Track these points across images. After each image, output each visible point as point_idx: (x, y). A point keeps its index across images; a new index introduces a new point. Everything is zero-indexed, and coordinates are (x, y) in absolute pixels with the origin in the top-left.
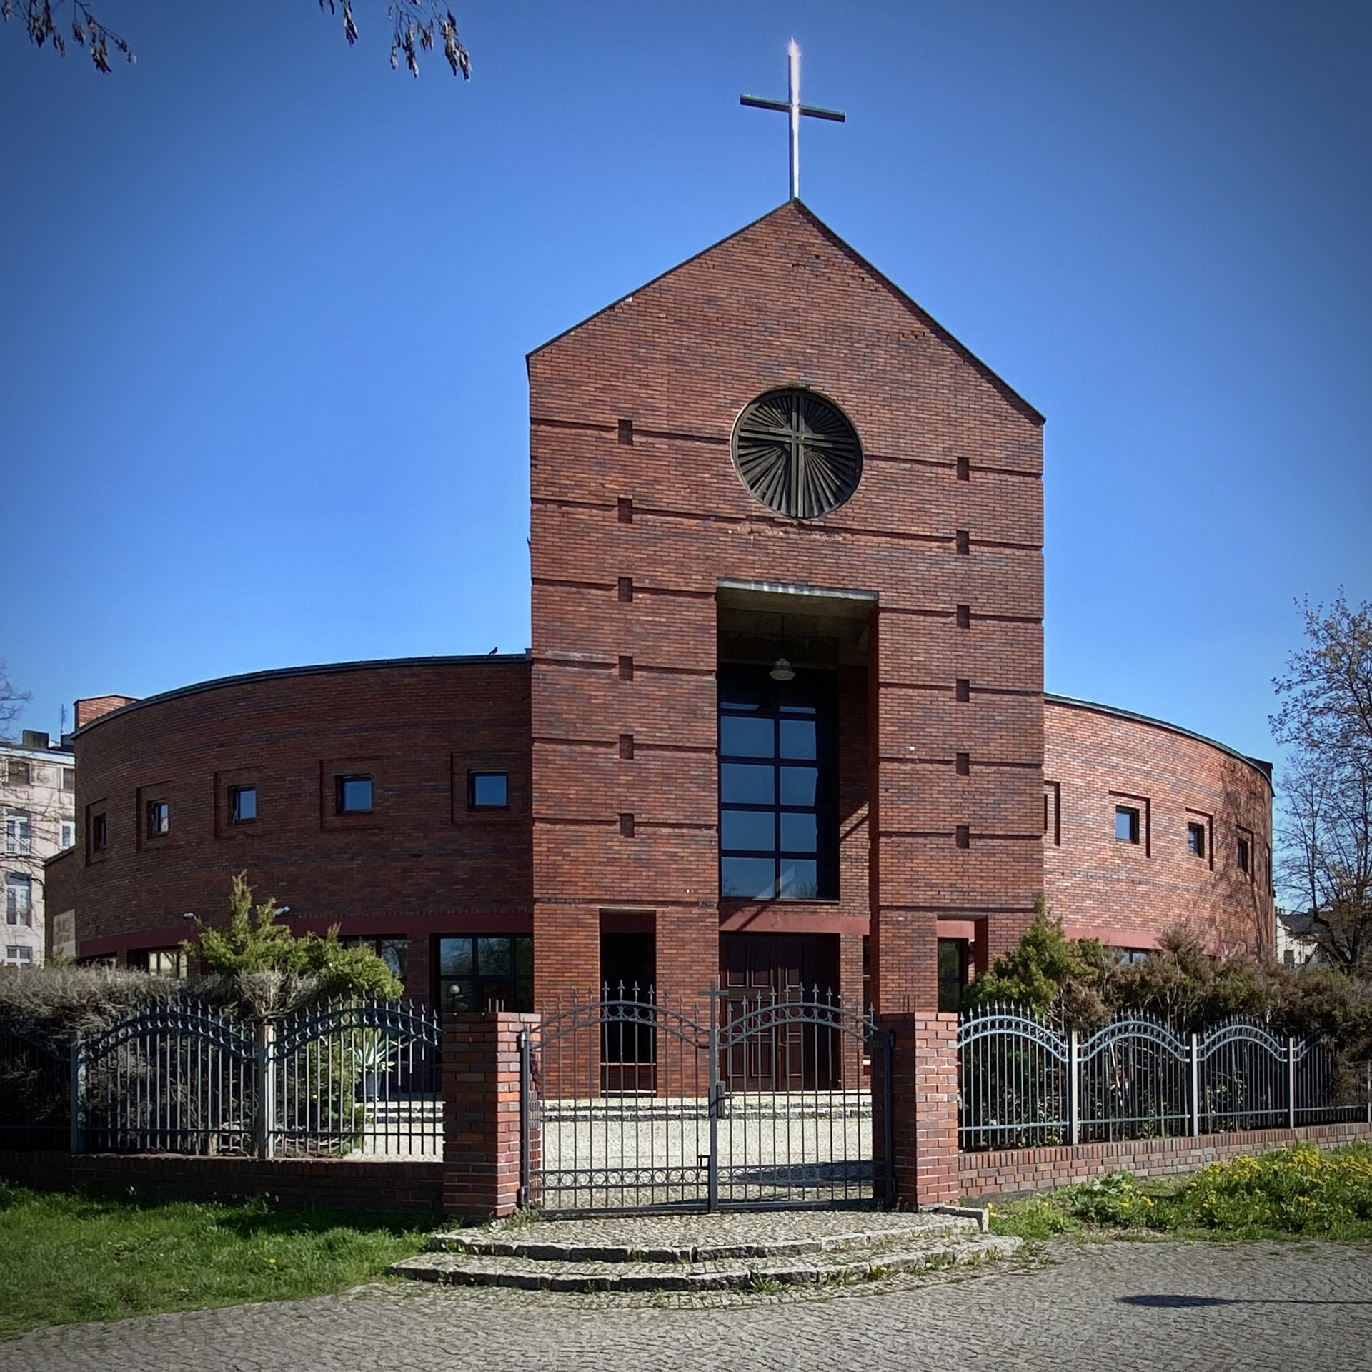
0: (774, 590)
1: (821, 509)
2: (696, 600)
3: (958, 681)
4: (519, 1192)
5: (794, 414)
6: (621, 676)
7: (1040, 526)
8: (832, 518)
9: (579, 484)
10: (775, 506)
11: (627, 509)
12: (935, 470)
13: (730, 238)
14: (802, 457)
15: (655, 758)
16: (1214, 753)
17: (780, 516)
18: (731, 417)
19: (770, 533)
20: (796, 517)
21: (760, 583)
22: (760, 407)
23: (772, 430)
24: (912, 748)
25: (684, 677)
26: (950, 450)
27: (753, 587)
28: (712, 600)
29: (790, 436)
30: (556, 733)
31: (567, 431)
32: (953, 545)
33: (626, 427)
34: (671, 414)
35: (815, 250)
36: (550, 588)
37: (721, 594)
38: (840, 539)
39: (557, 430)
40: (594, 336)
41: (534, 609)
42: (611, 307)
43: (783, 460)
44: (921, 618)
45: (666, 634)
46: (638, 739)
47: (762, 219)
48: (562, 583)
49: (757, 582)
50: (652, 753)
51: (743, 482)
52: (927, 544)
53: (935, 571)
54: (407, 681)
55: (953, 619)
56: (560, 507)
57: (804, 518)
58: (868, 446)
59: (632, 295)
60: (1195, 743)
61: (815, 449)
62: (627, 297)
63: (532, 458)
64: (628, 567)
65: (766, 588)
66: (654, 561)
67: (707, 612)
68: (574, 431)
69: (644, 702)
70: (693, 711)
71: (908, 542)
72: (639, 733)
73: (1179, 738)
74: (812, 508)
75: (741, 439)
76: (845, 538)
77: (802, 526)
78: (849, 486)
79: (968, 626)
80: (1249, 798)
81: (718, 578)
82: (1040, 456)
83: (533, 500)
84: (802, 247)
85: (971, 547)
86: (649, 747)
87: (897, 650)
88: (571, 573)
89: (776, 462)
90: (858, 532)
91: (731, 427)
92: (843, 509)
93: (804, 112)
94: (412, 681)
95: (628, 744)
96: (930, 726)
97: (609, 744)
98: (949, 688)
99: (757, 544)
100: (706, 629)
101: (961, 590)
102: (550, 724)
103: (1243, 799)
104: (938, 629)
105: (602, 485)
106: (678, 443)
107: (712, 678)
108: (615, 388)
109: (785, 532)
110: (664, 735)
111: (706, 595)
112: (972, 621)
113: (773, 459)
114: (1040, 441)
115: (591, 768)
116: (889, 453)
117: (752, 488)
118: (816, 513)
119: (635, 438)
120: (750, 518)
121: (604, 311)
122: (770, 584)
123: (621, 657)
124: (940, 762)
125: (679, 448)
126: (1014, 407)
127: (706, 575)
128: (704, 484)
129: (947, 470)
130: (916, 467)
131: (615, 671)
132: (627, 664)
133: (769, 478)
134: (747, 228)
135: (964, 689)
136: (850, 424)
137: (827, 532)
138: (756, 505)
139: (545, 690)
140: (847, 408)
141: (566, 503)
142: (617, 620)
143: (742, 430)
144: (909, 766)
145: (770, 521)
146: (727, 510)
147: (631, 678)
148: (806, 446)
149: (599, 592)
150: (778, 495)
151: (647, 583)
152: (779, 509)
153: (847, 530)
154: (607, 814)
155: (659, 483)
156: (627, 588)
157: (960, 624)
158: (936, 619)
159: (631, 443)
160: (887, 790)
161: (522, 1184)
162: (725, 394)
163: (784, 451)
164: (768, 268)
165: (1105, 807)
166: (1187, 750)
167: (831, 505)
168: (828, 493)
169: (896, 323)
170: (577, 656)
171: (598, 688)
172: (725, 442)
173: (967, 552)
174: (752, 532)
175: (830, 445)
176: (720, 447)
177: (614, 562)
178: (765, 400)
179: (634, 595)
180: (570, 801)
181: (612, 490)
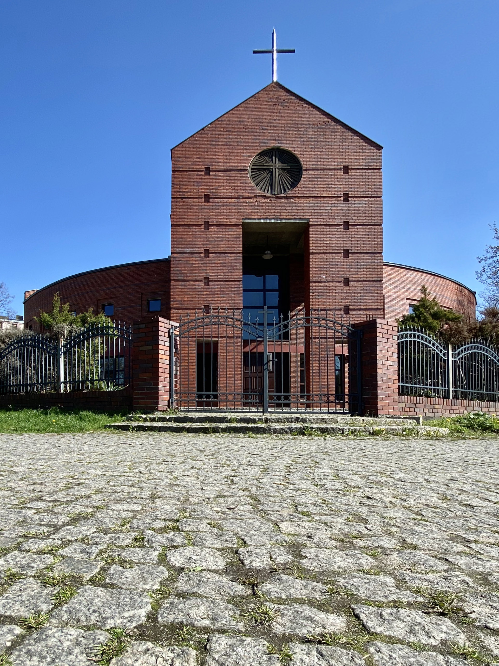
0: (265, 221)
1: (285, 191)
2: (234, 227)
3: (344, 250)
4: (169, 401)
5: (274, 158)
6: (205, 256)
7: (381, 188)
8: (290, 193)
9: (190, 191)
10: (266, 191)
11: (207, 198)
12: (333, 171)
13: (249, 99)
14: (277, 173)
15: (217, 285)
16: (453, 284)
17: (269, 194)
18: (248, 161)
19: (264, 201)
20: (275, 195)
21: (260, 219)
22: (260, 157)
23: (265, 164)
24: (324, 277)
25: (229, 255)
26: (340, 163)
27: (257, 221)
28: (241, 227)
29: (272, 166)
30: (181, 278)
31: (185, 173)
32: (342, 199)
33: (208, 170)
34: (225, 163)
35: (283, 98)
36: (179, 228)
37: (244, 225)
38: (293, 201)
39: (182, 173)
40: (196, 140)
41: (172, 235)
42: (203, 129)
43: (270, 174)
44: (328, 227)
45: (223, 240)
46: (211, 278)
47: (261, 90)
48: (182, 225)
49: (258, 219)
50: (217, 283)
51: (253, 184)
52: (330, 199)
53: (334, 209)
54: (126, 271)
55: (342, 227)
56: (182, 199)
57: (278, 194)
58: (305, 165)
59: (211, 124)
60: (444, 280)
61: (282, 169)
62: (209, 125)
63: (172, 184)
64: (208, 218)
65: (262, 221)
66: (217, 215)
67: (239, 231)
68: (188, 173)
69: (213, 265)
70: (233, 267)
71: (322, 199)
72: (211, 276)
73: (437, 278)
74: (281, 191)
75: (252, 169)
76: (295, 200)
77: (277, 197)
78: (297, 181)
79: (348, 229)
80: (468, 303)
81: (243, 219)
82: (381, 162)
83: (172, 198)
84: (278, 97)
85: (349, 199)
86: (215, 281)
87: (317, 240)
88: (186, 222)
89: (266, 176)
90: (301, 197)
91: (248, 165)
92: (294, 189)
93: (278, 52)
94: (128, 271)
95: (207, 280)
96: (332, 268)
97: (201, 281)
98: (340, 253)
99: (259, 205)
100: (238, 238)
101: (345, 215)
102: (178, 274)
103: (466, 303)
104: (335, 231)
105: (198, 190)
106: (227, 173)
107: (240, 255)
108: (204, 157)
109: (270, 200)
110: (221, 276)
111: (238, 225)
112: (350, 227)
113: (265, 174)
114: (380, 156)
115: (193, 289)
116: (314, 167)
117: (257, 186)
118: (283, 192)
119: (211, 173)
120: (256, 196)
121: (200, 131)
122: (264, 219)
123: (204, 250)
124: (336, 282)
125: (227, 175)
126: (368, 144)
127: (238, 219)
128: (237, 186)
129: (339, 171)
130: (325, 171)
131: (202, 255)
132: (207, 252)
133: (264, 182)
134: (256, 94)
135: (347, 253)
136: (297, 159)
137: (287, 199)
138: (258, 191)
139: (175, 263)
140: (296, 153)
141: (185, 198)
142: (203, 237)
143: (253, 166)
144: (323, 284)
145: (264, 197)
146: (246, 194)
147: (209, 257)
148: (279, 169)
149: (197, 227)
150: (267, 186)
151: (215, 223)
152: (268, 192)
153: (295, 197)
154: (198, 306)
155: (220, 187)
156: (207, 225)
157: (344, 229)
158: (334, 227)
159: (209, 175)
160: (313, 293)
161: (170, 398)
162: (246, 154)
163: (270, 171)
164: (262, 107)
165: (405, 304)
166: (441, 283)
167: (289, 189)
168: (288, 184)
169: (317, 119)
170: (188, 250)
171: (196, 261)
172: (246, 170)
173: (348, 201)
174: (257, 201)
175: (289, 167)
176: (244, 172)
177: (202, 217)
178: (262, 154)
179: (210, 227)
180: (184, 301)
181: (202, 192)
